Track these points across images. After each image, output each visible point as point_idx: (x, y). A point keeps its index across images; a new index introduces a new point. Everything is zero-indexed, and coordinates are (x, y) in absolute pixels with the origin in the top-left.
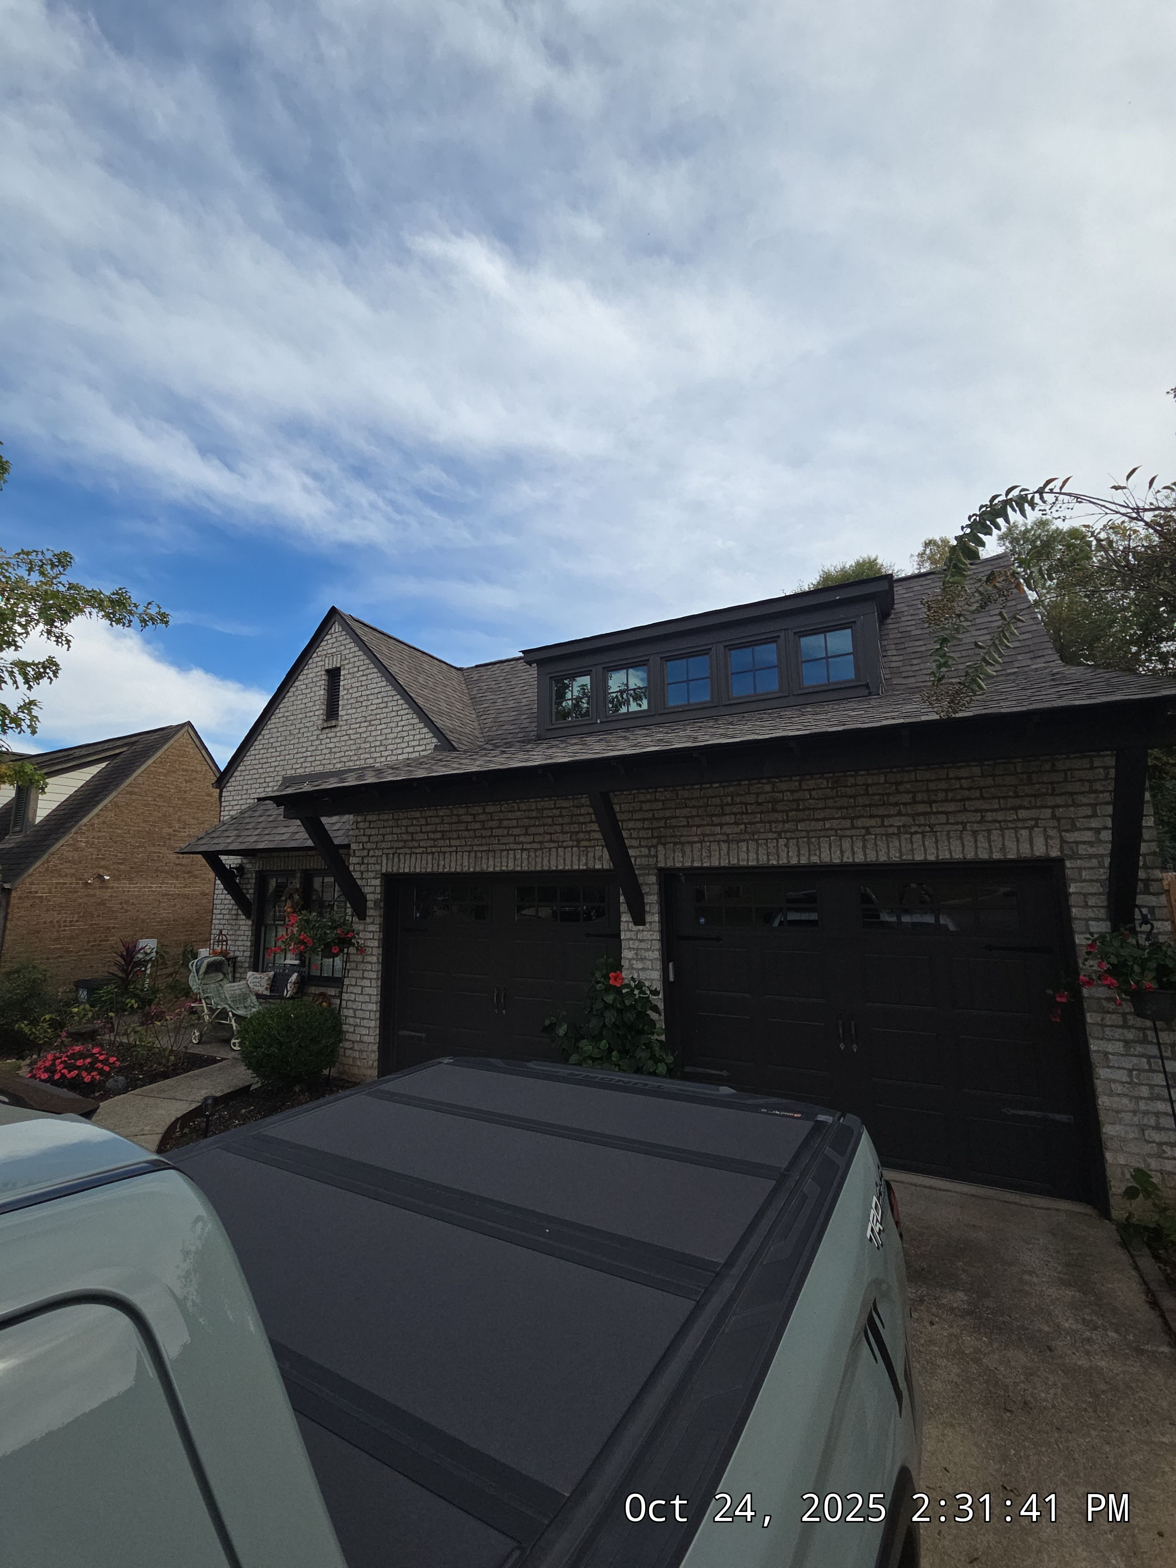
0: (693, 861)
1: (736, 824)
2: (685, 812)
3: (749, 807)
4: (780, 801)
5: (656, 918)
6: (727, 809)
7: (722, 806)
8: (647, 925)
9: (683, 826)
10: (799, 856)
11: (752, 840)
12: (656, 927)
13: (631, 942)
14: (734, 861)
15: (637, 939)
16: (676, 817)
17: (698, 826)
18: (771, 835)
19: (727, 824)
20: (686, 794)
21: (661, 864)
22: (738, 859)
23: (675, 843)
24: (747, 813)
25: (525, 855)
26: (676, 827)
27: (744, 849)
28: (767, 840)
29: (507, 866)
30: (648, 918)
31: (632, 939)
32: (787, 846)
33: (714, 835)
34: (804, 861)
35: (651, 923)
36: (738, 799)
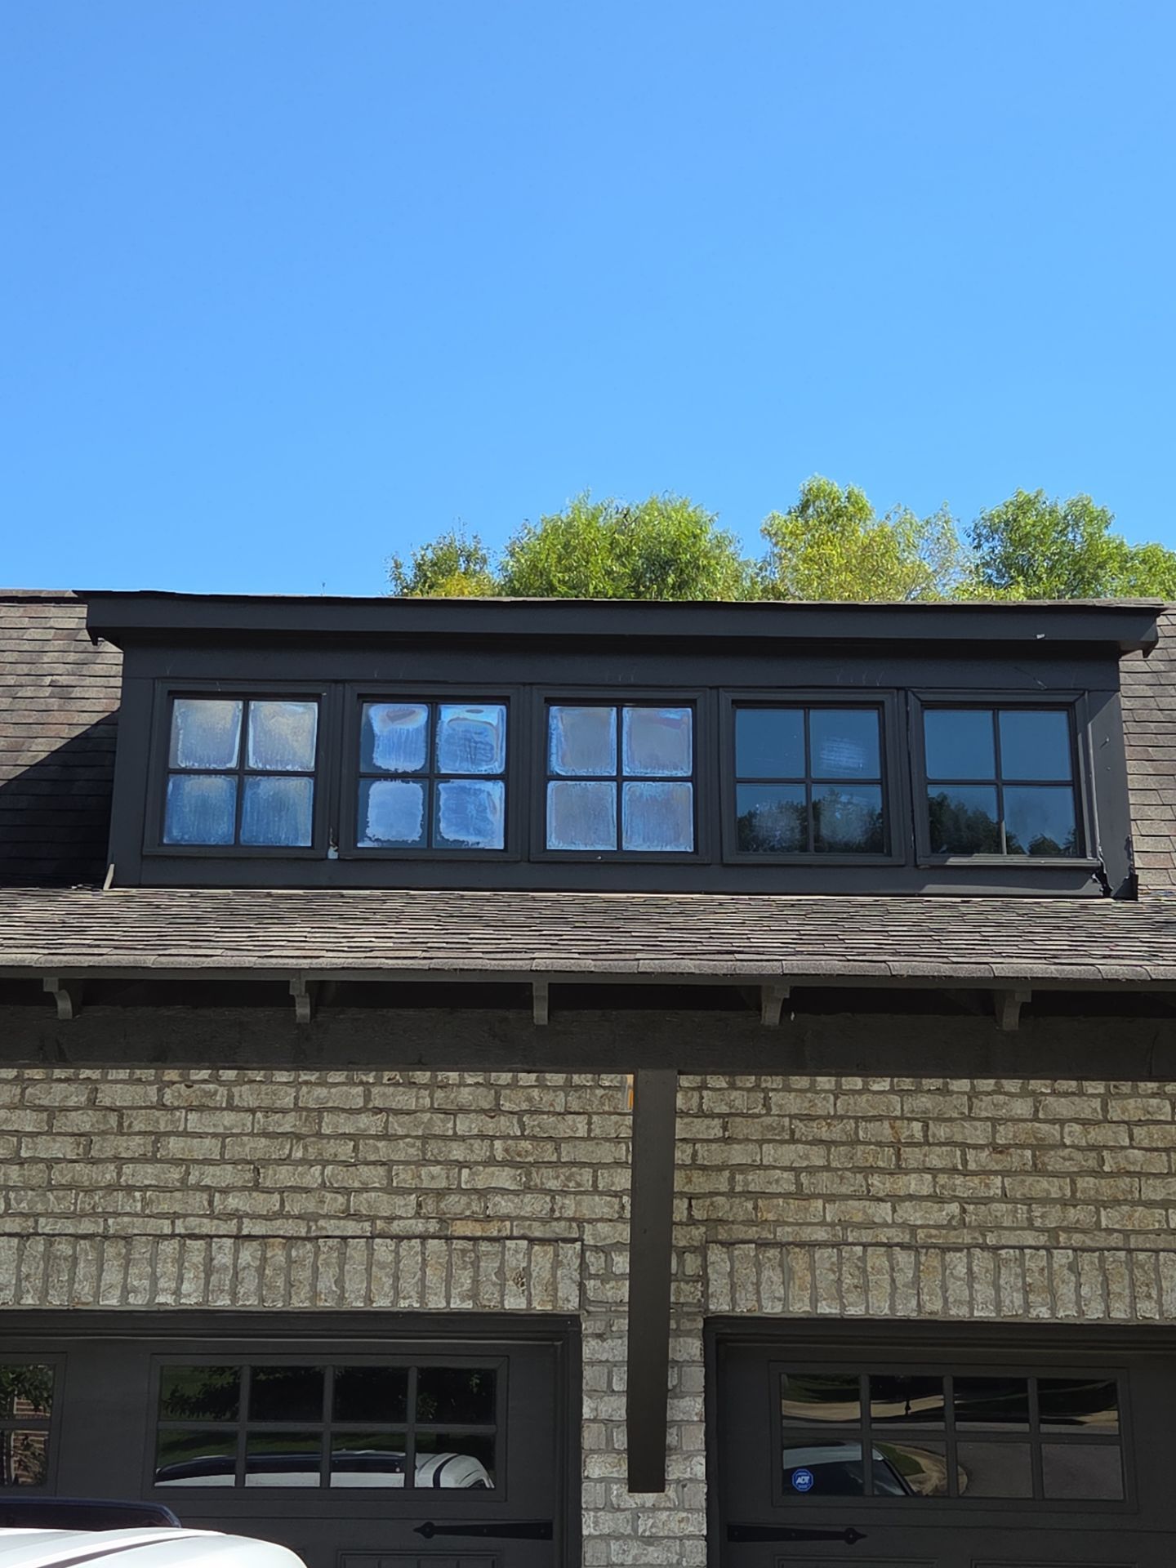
0: (814, 1301)
1: (937, 1199)
2: (789, 1154)
3: (971, 1155)
4: (1053, 1147)
5: (699, 1468)
6: (912, 1156)
7: (897, 1146)
8: (670, 1491)
9: (786, 1196)
10: (1107, 1295)
11: (984, 1247)
12: (699, 1494)
13: (614, 1546)
14: (933, 1306)
15: (635, 1536)
16: (761, 1167)
17: (830, 1198)
18: (1029, 1238)
19: (911, 1197)
20: (793, 1104)
21: (720, 1305)
22: (946, 1300)
23: (762, 1244)
24: (966, 1173)
25: (248, 1254)
26: (763, 1194)
27: (961, 1270)
28: (1022, 1248)
29: (177, 1293)
30: (675, 1470)
31: (618, 1538)
32: (1073, 1267)
33: (871, 1225)
34: (1120, 1313)
35: (681, 1483)
36: (941, 1132)
